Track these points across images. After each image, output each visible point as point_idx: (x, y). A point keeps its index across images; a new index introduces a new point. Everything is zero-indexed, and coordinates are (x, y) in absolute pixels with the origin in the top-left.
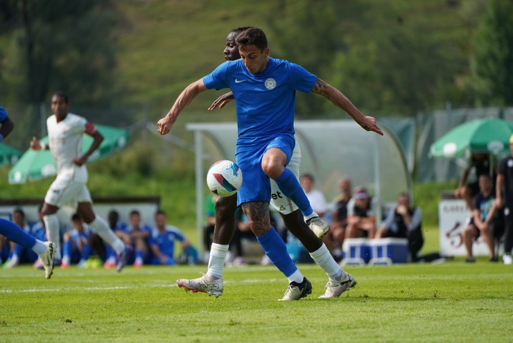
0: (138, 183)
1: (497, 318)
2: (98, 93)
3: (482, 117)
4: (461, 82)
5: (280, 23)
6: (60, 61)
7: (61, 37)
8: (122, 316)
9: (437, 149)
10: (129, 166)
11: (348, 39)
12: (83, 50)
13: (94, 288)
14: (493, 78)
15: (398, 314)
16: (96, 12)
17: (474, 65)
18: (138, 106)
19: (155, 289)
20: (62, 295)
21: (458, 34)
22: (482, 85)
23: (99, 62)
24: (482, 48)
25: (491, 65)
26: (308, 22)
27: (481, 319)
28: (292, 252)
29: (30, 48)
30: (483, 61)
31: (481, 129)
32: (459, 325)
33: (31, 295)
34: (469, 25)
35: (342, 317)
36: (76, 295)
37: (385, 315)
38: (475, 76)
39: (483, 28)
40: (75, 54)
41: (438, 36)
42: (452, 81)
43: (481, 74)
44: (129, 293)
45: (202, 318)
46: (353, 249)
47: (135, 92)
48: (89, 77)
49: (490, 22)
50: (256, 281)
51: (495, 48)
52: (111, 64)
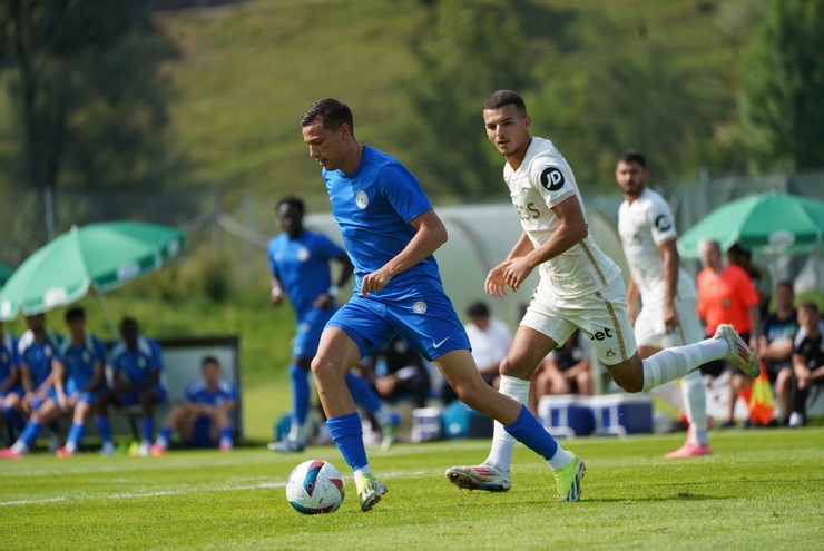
0: (206, 313)
1: (792, 531)
2: (141, 168)
3: (759, 190)
4: (724, 135)
5: (429, 48)
6: (79, 119)
7: (78, 79)
8: (166, 544)
9: (687, 247)
10: (191, 285)
11: (539, 72)
12: (114, 99)
13: (124, 495)
14: (775, 127)
15: (625, 528)
16: (133, 39)
17: (744, 105)
18: (204, 188)
19: (224, 493)
20: (69, 509)
21: (717, 57)
22: (759, 138)
23: (141, 117)
24: (757, 79)
25: (772, 106)
26: (478, 44)
27: (765, 534)
28: (457, 420)
29: (29, 97)
30: (759, 100)
31: (756, 212)
32: (727, 545)
33: (18, 509)
34: (733, 42)
35: (533, 538)
36: (93, 508)
37: (605, 530)
38: (747, 124)
39: (757, 46)
40: (100, 106)
41: (685, 62)
42: (709, 133)
43: (757, 120)
44: (182, 504)
45: (299, 545)
46: (555, 413)
47: (202, 164)
48: (125, 142)
49: (769, 35)
50: (393, 474)
51: (780, 78)
52: (161, 120)
